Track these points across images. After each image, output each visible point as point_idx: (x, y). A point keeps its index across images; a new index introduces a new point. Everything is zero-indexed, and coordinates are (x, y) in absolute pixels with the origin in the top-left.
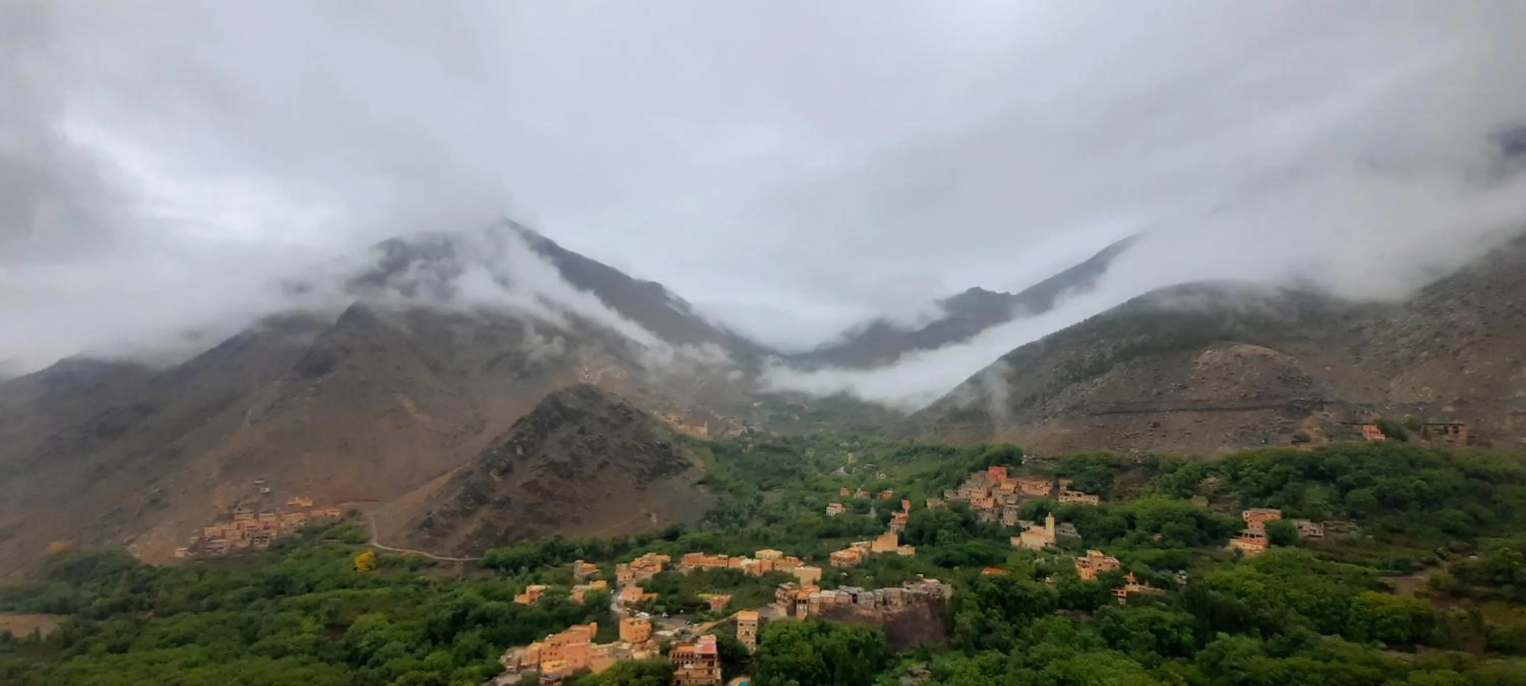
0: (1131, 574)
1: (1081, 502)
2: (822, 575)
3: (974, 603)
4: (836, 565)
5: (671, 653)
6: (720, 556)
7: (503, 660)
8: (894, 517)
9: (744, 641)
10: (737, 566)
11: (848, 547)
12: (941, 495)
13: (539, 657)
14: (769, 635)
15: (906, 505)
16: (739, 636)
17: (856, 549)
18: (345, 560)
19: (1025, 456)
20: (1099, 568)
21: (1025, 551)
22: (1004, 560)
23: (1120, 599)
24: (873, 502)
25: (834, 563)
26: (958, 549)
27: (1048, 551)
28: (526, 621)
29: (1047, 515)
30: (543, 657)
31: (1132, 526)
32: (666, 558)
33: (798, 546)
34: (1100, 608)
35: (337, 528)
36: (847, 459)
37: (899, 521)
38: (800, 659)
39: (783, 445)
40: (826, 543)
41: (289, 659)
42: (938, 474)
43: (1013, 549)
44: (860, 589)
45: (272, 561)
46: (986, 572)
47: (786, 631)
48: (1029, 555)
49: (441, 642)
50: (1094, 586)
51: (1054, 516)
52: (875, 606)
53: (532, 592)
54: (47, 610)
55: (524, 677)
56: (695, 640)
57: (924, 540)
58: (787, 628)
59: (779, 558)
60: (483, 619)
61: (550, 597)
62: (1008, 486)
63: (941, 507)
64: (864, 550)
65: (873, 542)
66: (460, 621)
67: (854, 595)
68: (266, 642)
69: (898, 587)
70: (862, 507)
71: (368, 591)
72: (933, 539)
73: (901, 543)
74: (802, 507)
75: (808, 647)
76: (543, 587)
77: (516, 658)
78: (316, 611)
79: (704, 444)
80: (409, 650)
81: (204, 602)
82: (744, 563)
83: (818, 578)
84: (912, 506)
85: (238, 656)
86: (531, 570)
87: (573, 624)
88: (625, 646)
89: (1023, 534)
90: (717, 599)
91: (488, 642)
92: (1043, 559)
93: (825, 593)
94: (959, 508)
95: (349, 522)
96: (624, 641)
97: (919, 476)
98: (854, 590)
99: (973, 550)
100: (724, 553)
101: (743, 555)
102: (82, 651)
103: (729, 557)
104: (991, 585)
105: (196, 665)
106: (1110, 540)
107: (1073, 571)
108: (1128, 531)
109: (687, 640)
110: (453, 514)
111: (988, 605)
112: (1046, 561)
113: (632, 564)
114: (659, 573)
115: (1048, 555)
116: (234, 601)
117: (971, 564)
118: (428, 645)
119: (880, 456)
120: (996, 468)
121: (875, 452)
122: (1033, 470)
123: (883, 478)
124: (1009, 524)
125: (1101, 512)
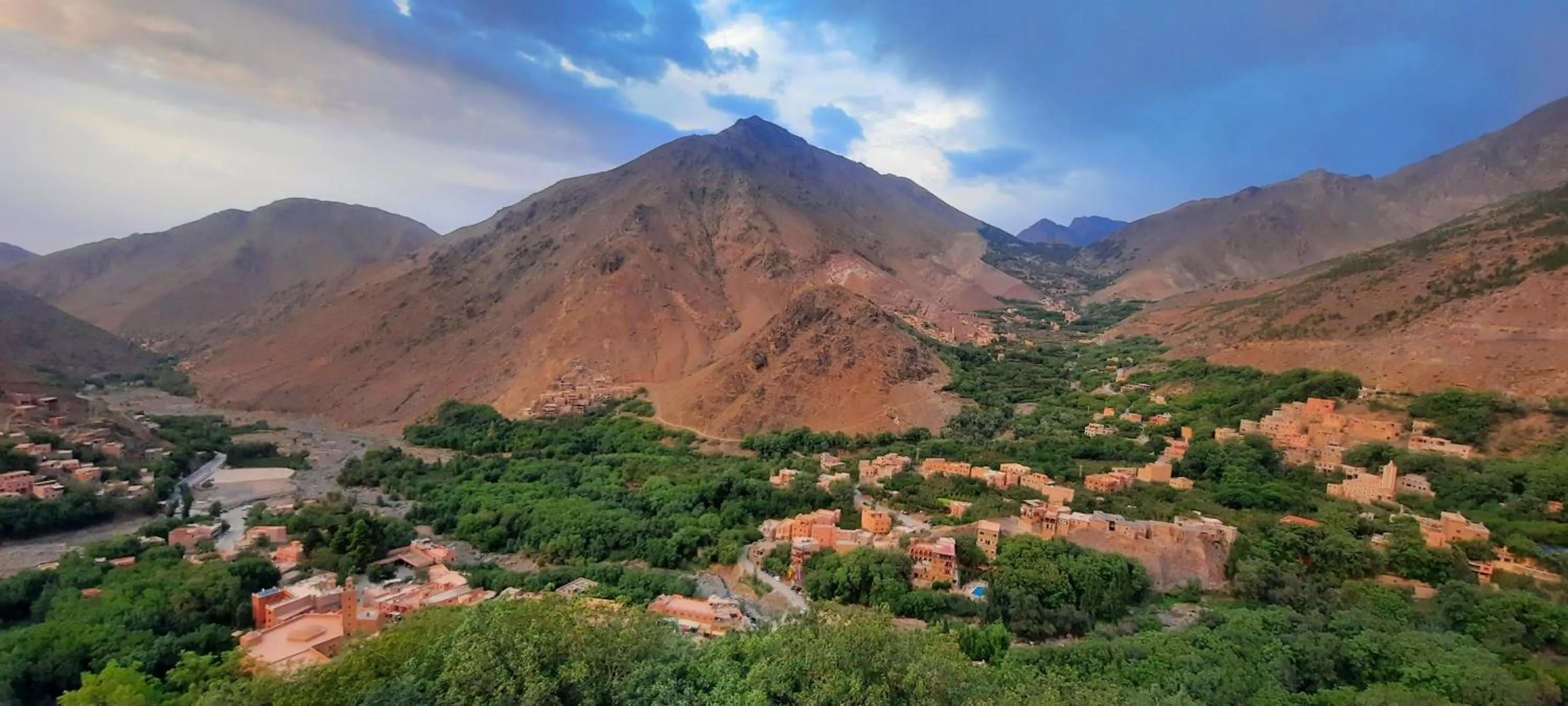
0: (1505, 548)
1: (1443, 453)
2: (1074, 497)
3: (1266, 553)
4: (1092, 489)
5: (910, 548)
6: (962, 464)
7: (761, 529)
8: (1169, 445)
9: (984, 549)
10: (979, 476)
11: (1108, 471)
12: (1237, 426)
13: (791, 531)
14: (1009, 548)
15: (1186, 432)
16: (979, 544)
17: (1116, 474)
18: (638, 429)
19: (1364, 389)
20: (1458, 535)
21: (1346, 502)
22: (1314, 510)
23: (1481, 577)
24: (1145, 425)
25: (1089, 486)
26: (1252, 490)
27: (1382, 507)
28: (780, 499)
29: (1387, 463)
30: (793, 532)
31: (1518, 489)
32: (907, 459)
33: (1049, 464)
34: (1448, 583)
35: (631, 402)
36: (1116, 376)
37: (1176, 450)
38: (1043, 576)
39: (1038, 355)
40: (1081, 465)
41: (602, 503)
42: (1235, 401)
43: (1329, 498)
44: (1120, 517)
45: (587, 423)
46: (1289, 519)
47: (1028, 546)
48: (1351, 508)
49: (712, 506)
50: (1445, 555)
51: (1395, 463)
52: (1136, 538)
53: (784, 475)
54: (444, 445)
55: (778, 546)
56: (934, 541)
57: (1205, 474)
58: (1030, 543)
59: (1026, 473)
60: (744, 492)
61: (800, 482)
62: (1332, 422)
63: (1234, 439)
64: (1127, 477)
65: (1140, 469)
66: (723, 493)
67: (1112, 523)
68: (585, 486)
69: (1168, 522)
70: (1130, 430)
71: (656, 457)
72: (1218, 475)
73: (1175, 474)
74: (1056, 424)
75: (1053, 567)
76: (793, 472)
77: (771, 528)
78: (620, 468)
79: (952, 350)
80: (686, 508)
81: (544, 451)
82: (987, 474)
83: (1070, 500)
84: (1195, 435)
85: (568, 494)
86: (783, 455)
87: (820, 507)
88: (867, 535)
89: (1345, 482)
90: (958, 506)
91: (749, 512)
92: (1371, 515)
93: (1077, 516)
94: (1256, 443)
95: (641, 397)
96: (866, 530)
97: (1207, 401)
98: (1113, 517)
99: (1273, 493)
100: (967, 461)
101: (986, 465)
102: (469, 478)
103: (972, 467)
104: (1293, 535)
105: (541, 497)
106: (1480, 503)
107: (1416, 534)
108: (1510, 495)
109: (926, 539)
110: (719, 400)
111: (1284, 556)
112: (1375, 517)
113: (874, 462)
114: (899, 474)
115: (1381, 512)
116: (563, 452)
117: (1265, 507)
118: (701, 507)
119: (1157, 374)
120: (1319, 400)
121: (1151, 370)
122: (1375, 406)
123: (1160, 400)
124: (1327, 468)
125: (1474, 466)
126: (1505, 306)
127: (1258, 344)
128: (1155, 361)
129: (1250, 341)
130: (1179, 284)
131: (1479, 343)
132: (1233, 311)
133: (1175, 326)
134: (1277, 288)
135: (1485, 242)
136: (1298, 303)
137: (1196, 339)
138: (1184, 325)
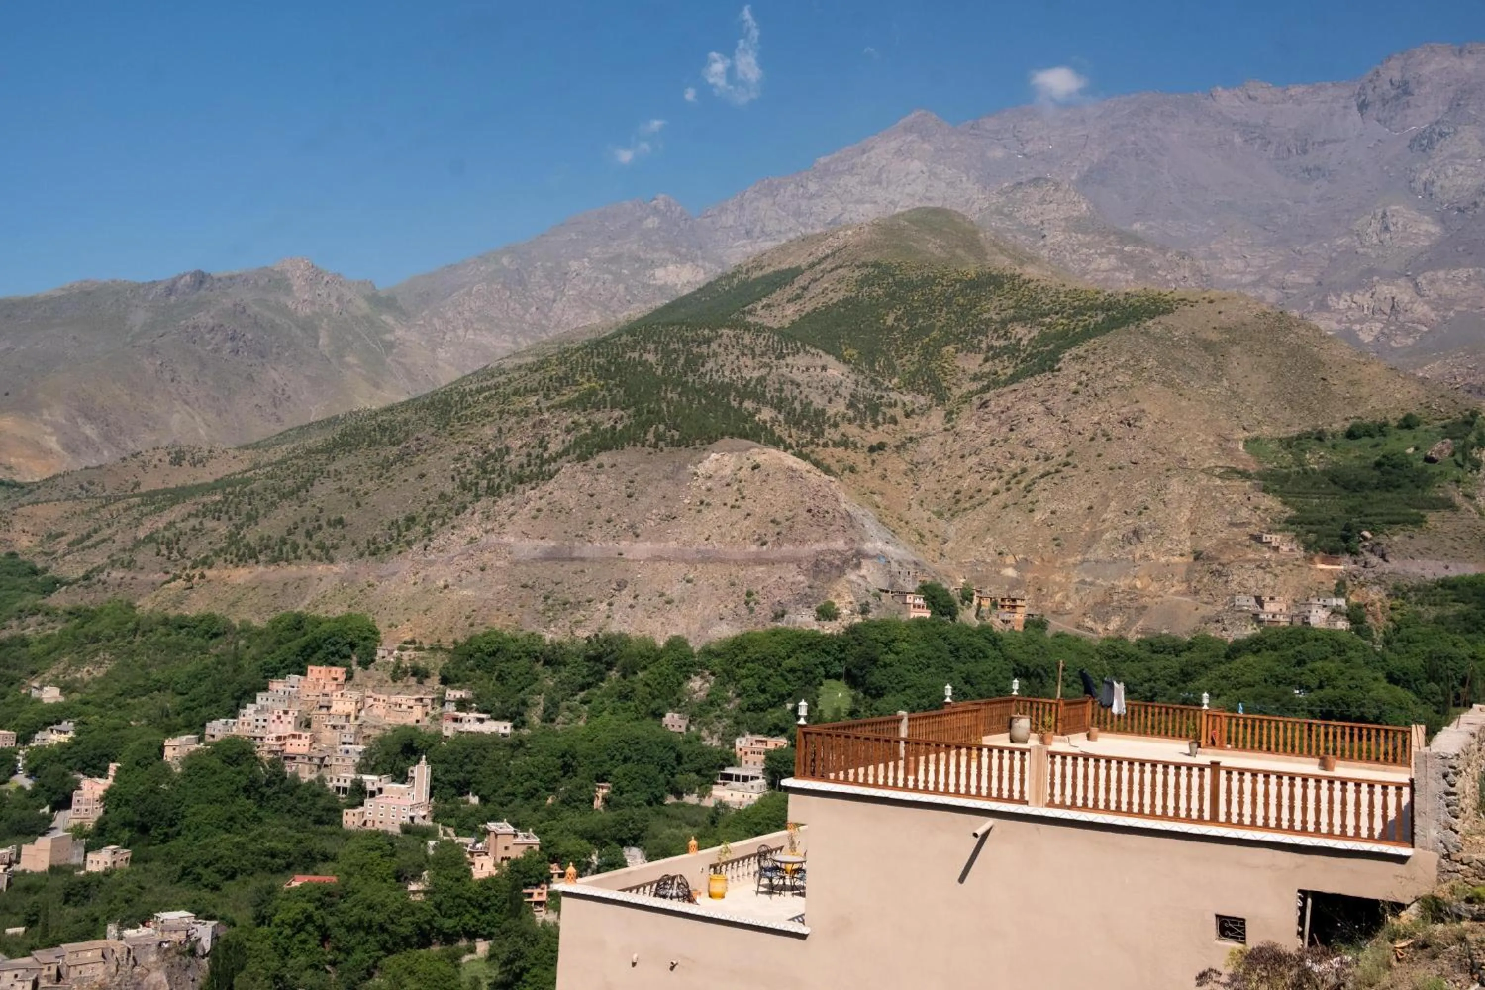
1: (480, 733)
8: (78, 788)
12: (200, 730)
19: (384, 645)
20: (507, 855)
21: (369, 836)
22: (327, 855)
24: (23, 752)
27: (415, 832)
29: (417, 761)
42: (192, 684)
43: (348, 836)
46: (293, 882)
48: (378, 845)
51: (429, 761)
57: (152, 831)
62: (343, 704)
63: (196, 755)
65: (23, 849)
72: (174, 827)
73: (93, 845)
89: (368, 801)
99: (264, 842)
106: (530, 800)
107: (460, 865)
112: (410, 850)
115: (416, 840)
117: (260, 871)
119: (41, 642)
120: (323, 669)
121: (27, 632)
122: (398, 673)
123: (51, 695)
124: (342, 784)
125: (516, 745)
126: (539, 510)
127: (226, 573)
128: (34, 612)
129: (210, 567)
130: (71, 448)
131: (516, 563)
132: (177, 508)
133: (71, 537)
134: (245, 466)
135: (515, 413)
136: (283, 496)
137: (113, 564)
138: (89, 536)
